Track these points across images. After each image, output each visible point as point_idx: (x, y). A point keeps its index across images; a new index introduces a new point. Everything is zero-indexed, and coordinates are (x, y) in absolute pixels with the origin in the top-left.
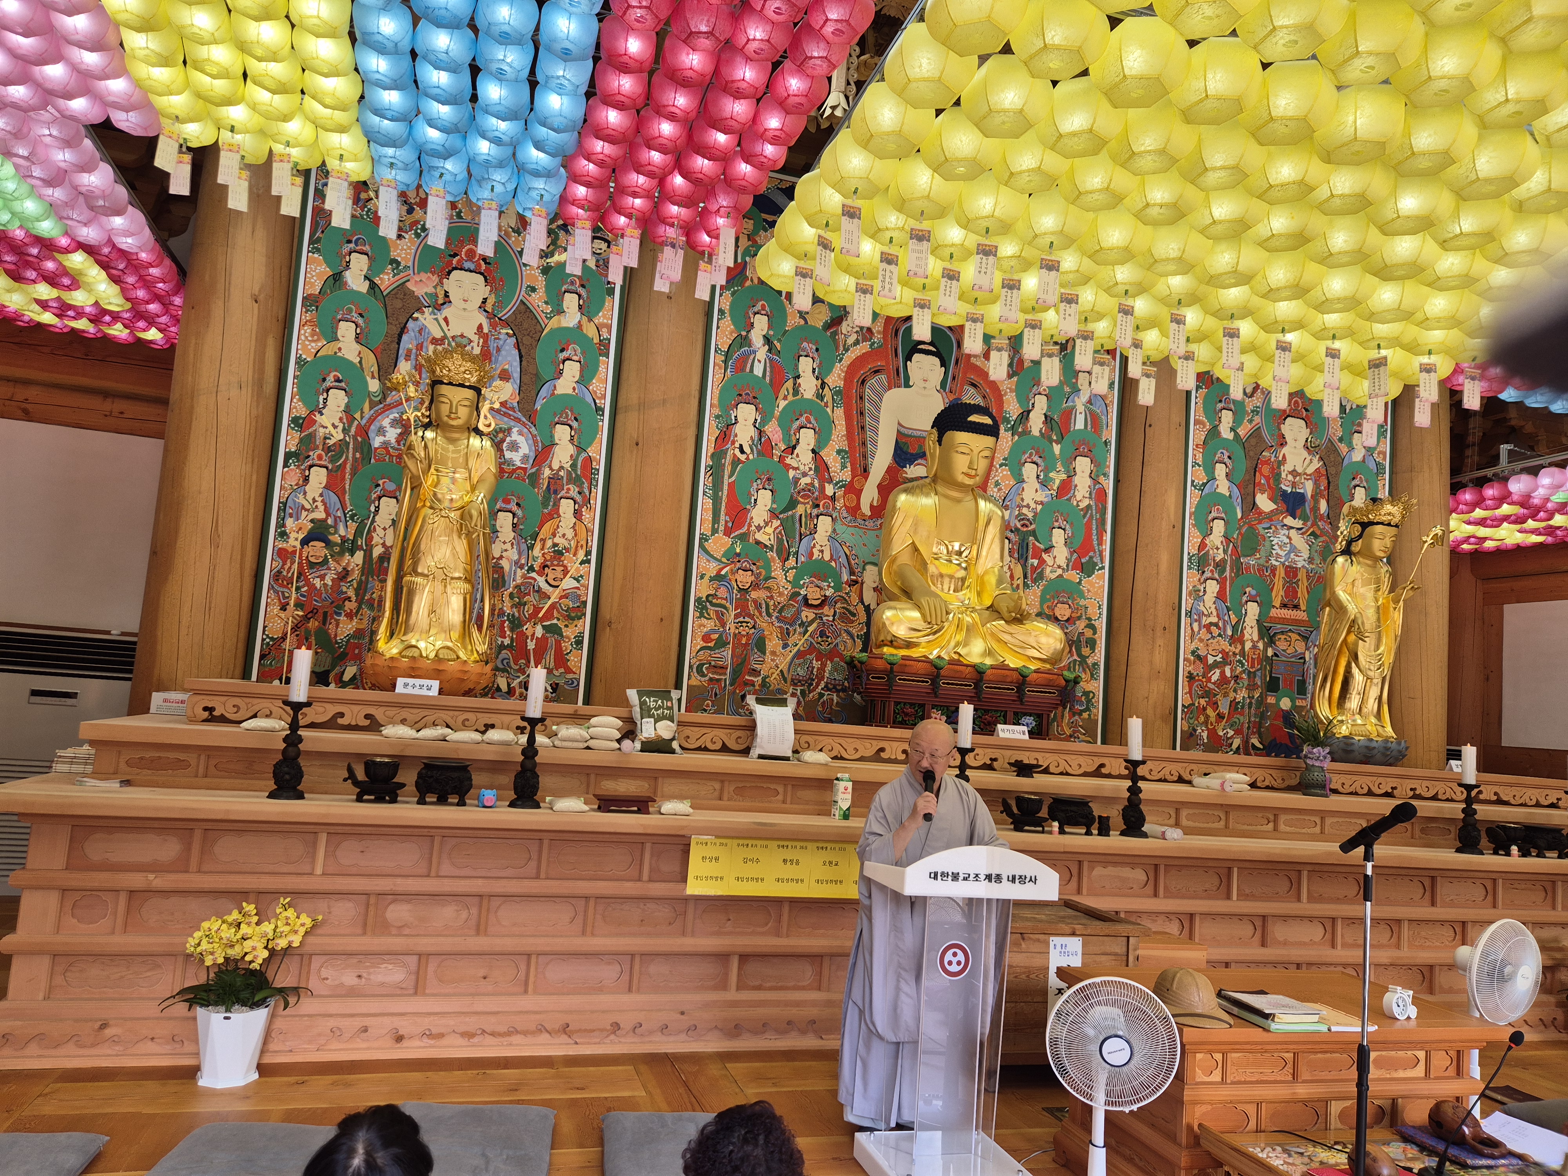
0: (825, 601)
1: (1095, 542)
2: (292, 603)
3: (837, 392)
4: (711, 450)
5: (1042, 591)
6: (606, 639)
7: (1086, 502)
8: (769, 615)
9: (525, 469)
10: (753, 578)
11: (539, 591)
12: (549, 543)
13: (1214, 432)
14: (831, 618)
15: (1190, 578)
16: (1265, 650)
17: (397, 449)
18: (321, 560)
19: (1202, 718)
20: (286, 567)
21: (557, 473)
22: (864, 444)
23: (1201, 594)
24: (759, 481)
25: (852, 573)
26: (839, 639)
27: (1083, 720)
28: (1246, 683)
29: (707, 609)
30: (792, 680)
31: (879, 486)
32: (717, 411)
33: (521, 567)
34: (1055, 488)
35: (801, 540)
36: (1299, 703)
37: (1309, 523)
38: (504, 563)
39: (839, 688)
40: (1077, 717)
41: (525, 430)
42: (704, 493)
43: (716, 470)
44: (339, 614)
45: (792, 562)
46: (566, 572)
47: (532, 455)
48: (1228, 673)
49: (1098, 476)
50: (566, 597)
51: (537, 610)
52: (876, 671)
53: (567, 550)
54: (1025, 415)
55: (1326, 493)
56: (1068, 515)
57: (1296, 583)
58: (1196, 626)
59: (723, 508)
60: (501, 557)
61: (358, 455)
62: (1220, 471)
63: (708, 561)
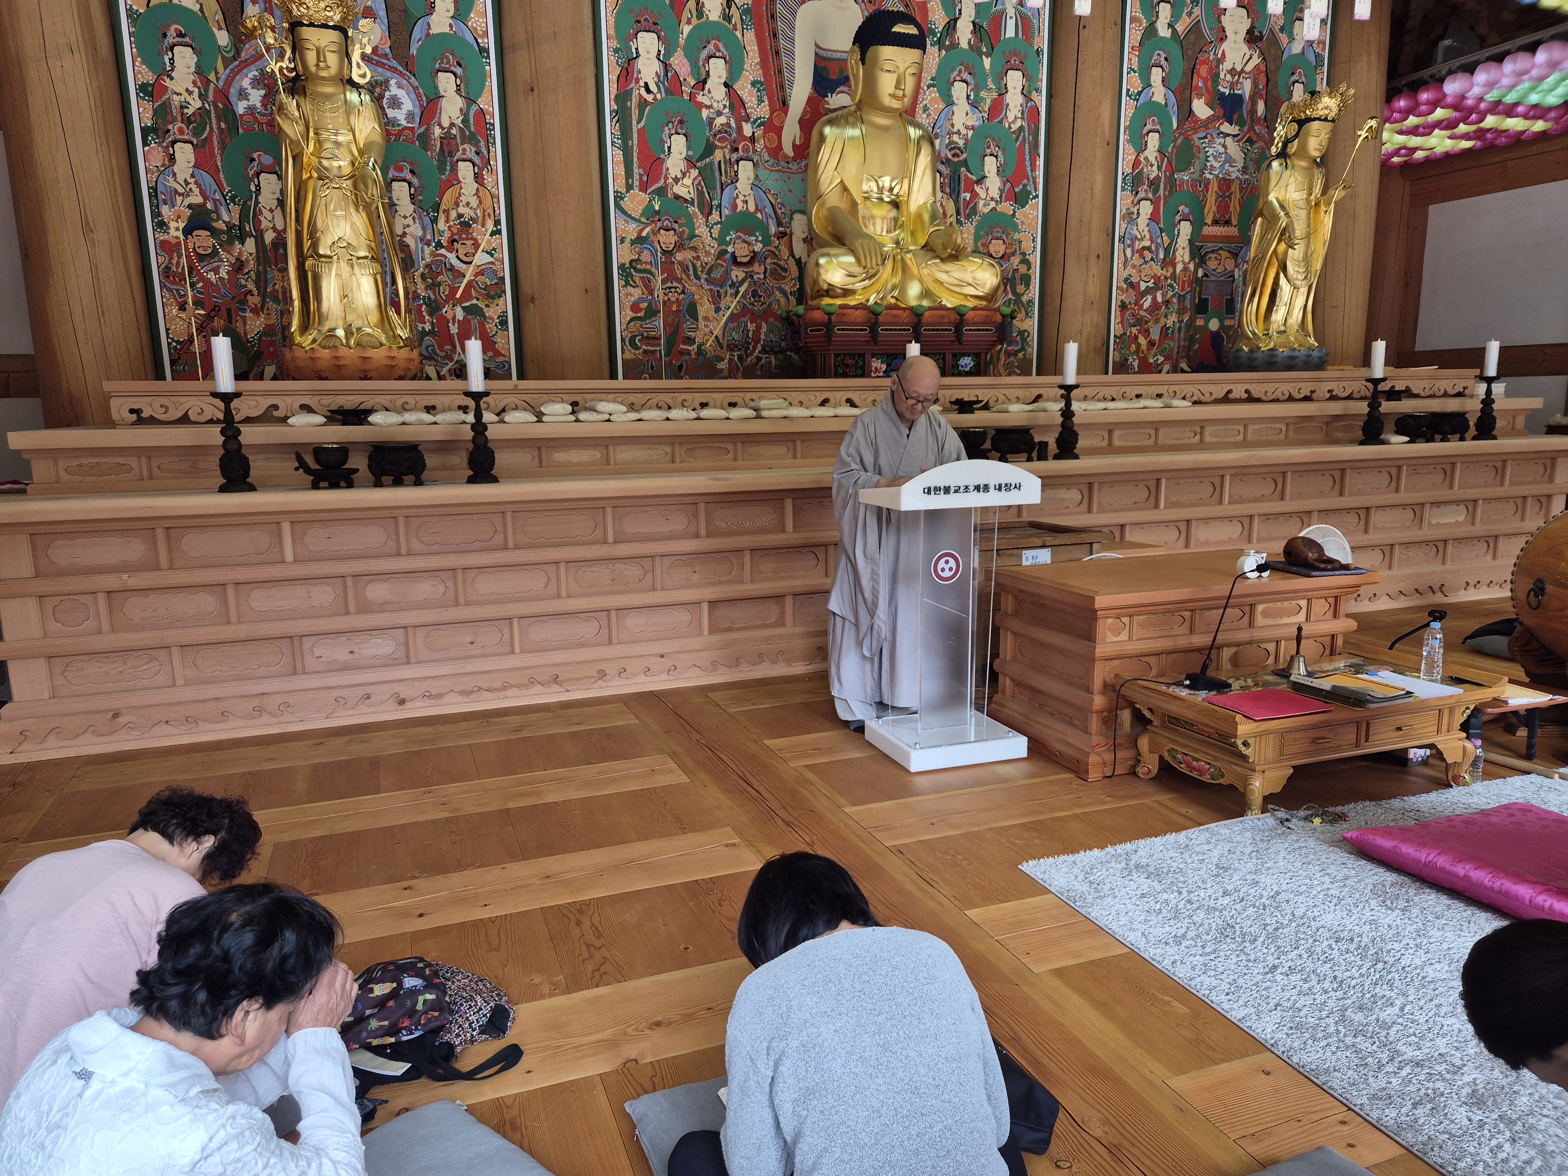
0: (754, 257)
1: (1029, 168)
2: (190, 300)
3: (746, 12)
4: (614, 92)
5: (976, 227)
6: (531, 315)
7: (1019, 123)
8: (698, 278)
9: (412, 129)
10: (676, 238)
11: (452, 269)
12: (453, 214)
13: (1151, 31)
14: (762, 276)
15: (1124, 199)
16: (1196, 271)
17: (265, 115)
18: (210, 251)
19: (1133, 347)
20: (174, 261)
21: (449, 132)
22: (780, 72)
23: (1135, 216)
24: (670, 125)
25: (779, 224)
26: (772, 298)
27: (1019, 360)
28: (1176, 307)
29: (632, 276)
30: (728, 345)
31: (801, 121)
32: (615, 44)
33: (428, 244)
34: (986, 109)
35: (722, 190)
36: (1227, 323)
37: (1246, 128)
38: (409, 240)
39: (776, 349)
40: (1012, 358)
41: (404, 82)
42: (613, 143)
43: (622, 116)
44: (244, 311)
45: (715, 217)
46: (476, 246)
47: (418, 112)
48: (1159, 299)
49: (1030, 92)
50: (481, 273)
51: (454, 290)
52: (813, 323)
53: (475, 220)
54: (951, 25)
55: (1264, 92)
56: (1000, 139)
57: (1229, 197)
58: (1129, 252)
59: (635, 159)
60: (405, 234)
61: (223, 125)
62: (1157, 75)
63: (627, 222)
